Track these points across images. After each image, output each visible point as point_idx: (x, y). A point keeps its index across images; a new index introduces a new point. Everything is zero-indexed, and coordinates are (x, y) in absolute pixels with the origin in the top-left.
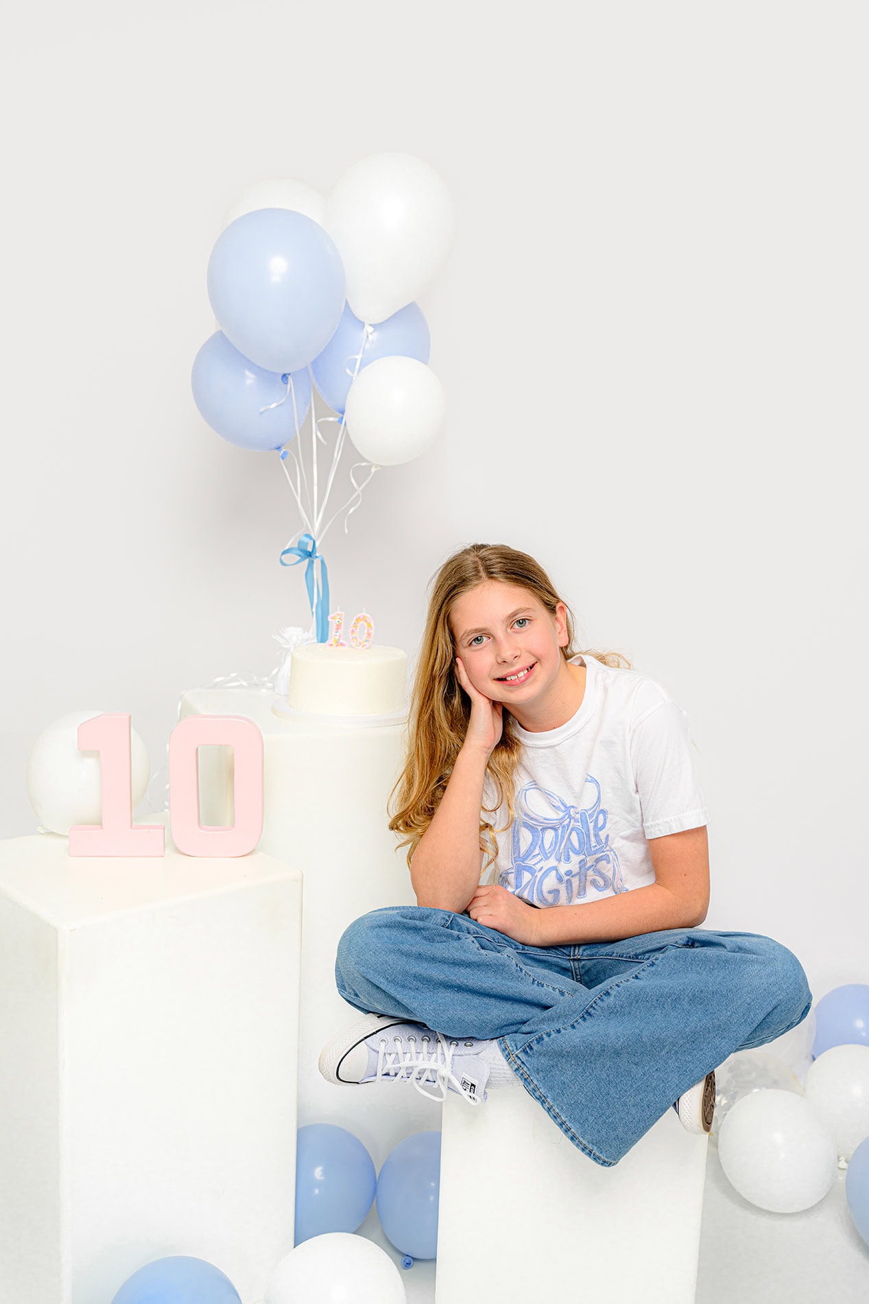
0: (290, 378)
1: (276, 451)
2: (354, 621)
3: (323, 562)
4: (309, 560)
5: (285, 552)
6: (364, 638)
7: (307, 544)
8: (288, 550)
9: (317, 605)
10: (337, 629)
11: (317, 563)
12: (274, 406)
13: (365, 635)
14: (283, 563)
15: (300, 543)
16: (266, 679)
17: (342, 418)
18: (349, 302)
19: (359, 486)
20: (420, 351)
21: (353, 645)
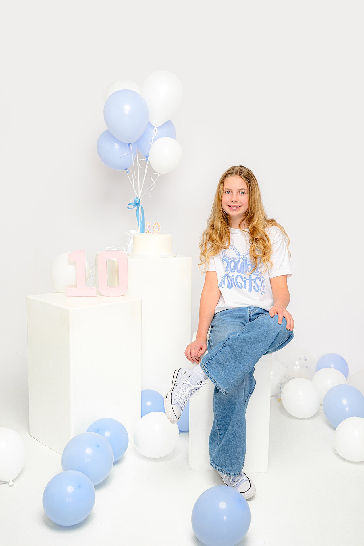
0: (131, 145)
1: (125, 170)
2: (154, 224)
3: (142, 207)
4: (137, 207)
5: (129, 205)
6: (157, 230)
7: (137, 201)
8: (130, 203)
9: (140, 222)
10: (148, 227)
11: (140, 208)
12: (125, 154)
13: (158, 229)
14: (128, 208)
15: (135, 200)
16: (123, 248)
17: (147, 159)
18: (150, 121)
19: (154, 181)
20: (172, 135)
21: (154, 232)
